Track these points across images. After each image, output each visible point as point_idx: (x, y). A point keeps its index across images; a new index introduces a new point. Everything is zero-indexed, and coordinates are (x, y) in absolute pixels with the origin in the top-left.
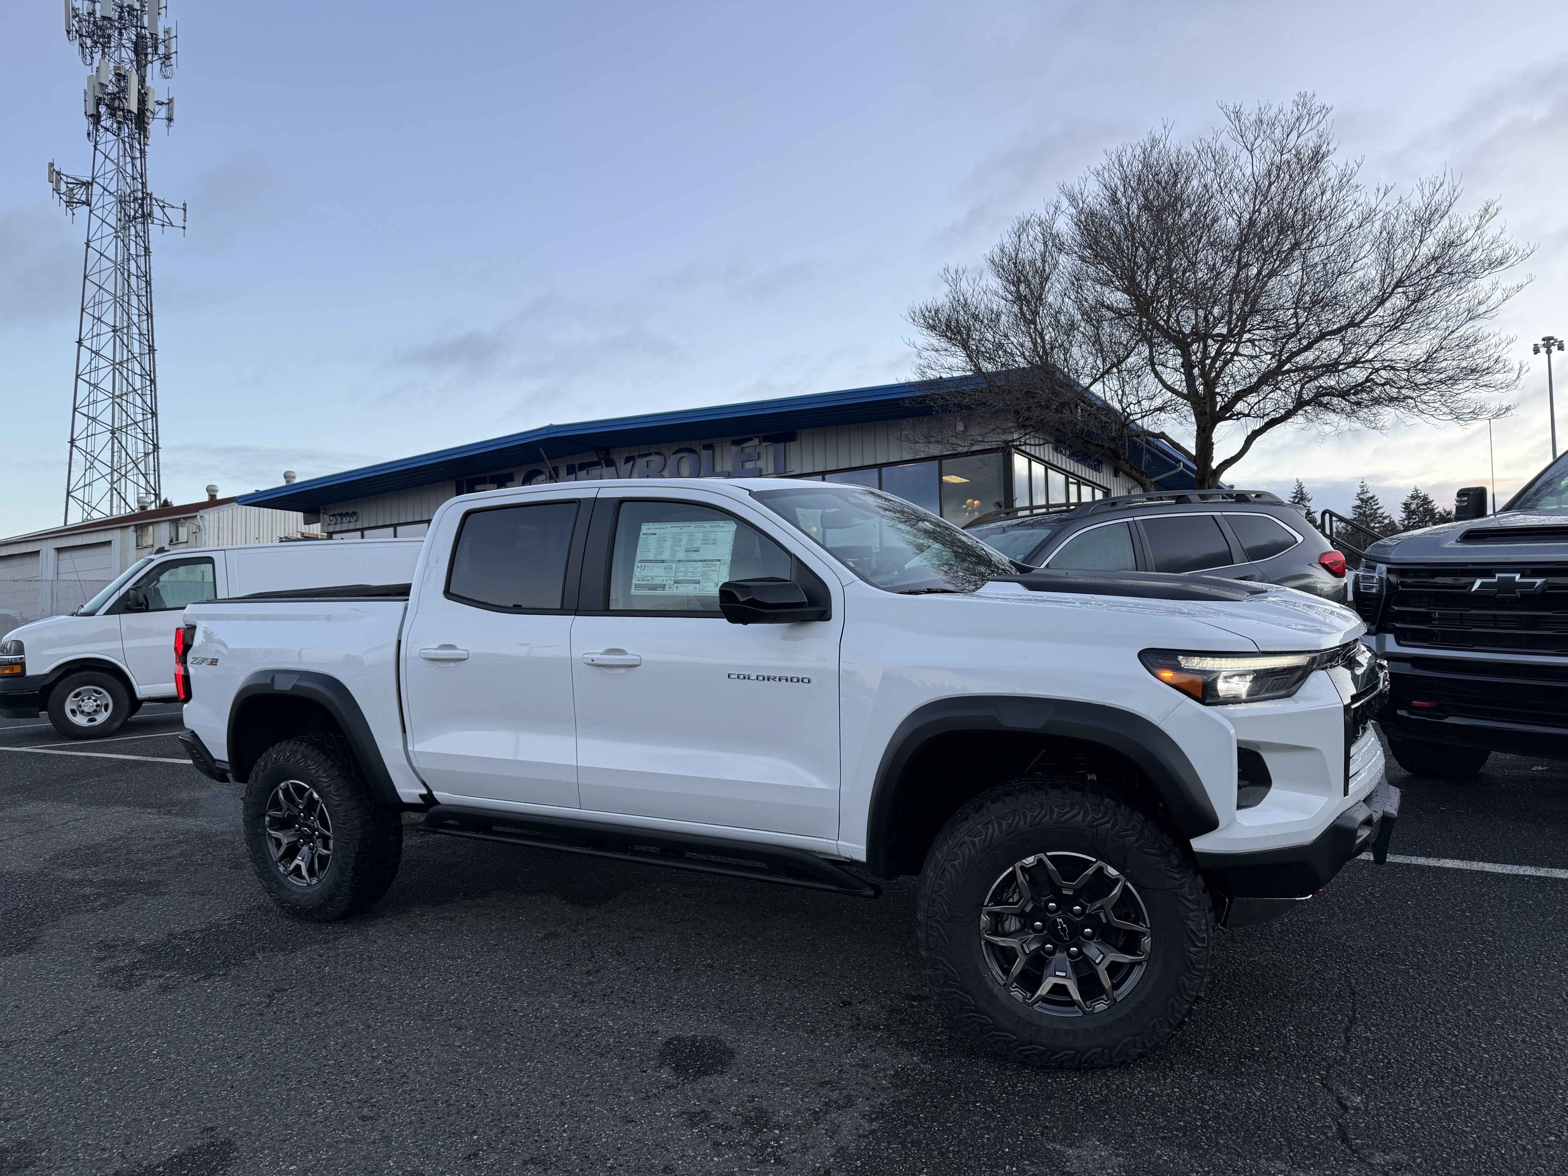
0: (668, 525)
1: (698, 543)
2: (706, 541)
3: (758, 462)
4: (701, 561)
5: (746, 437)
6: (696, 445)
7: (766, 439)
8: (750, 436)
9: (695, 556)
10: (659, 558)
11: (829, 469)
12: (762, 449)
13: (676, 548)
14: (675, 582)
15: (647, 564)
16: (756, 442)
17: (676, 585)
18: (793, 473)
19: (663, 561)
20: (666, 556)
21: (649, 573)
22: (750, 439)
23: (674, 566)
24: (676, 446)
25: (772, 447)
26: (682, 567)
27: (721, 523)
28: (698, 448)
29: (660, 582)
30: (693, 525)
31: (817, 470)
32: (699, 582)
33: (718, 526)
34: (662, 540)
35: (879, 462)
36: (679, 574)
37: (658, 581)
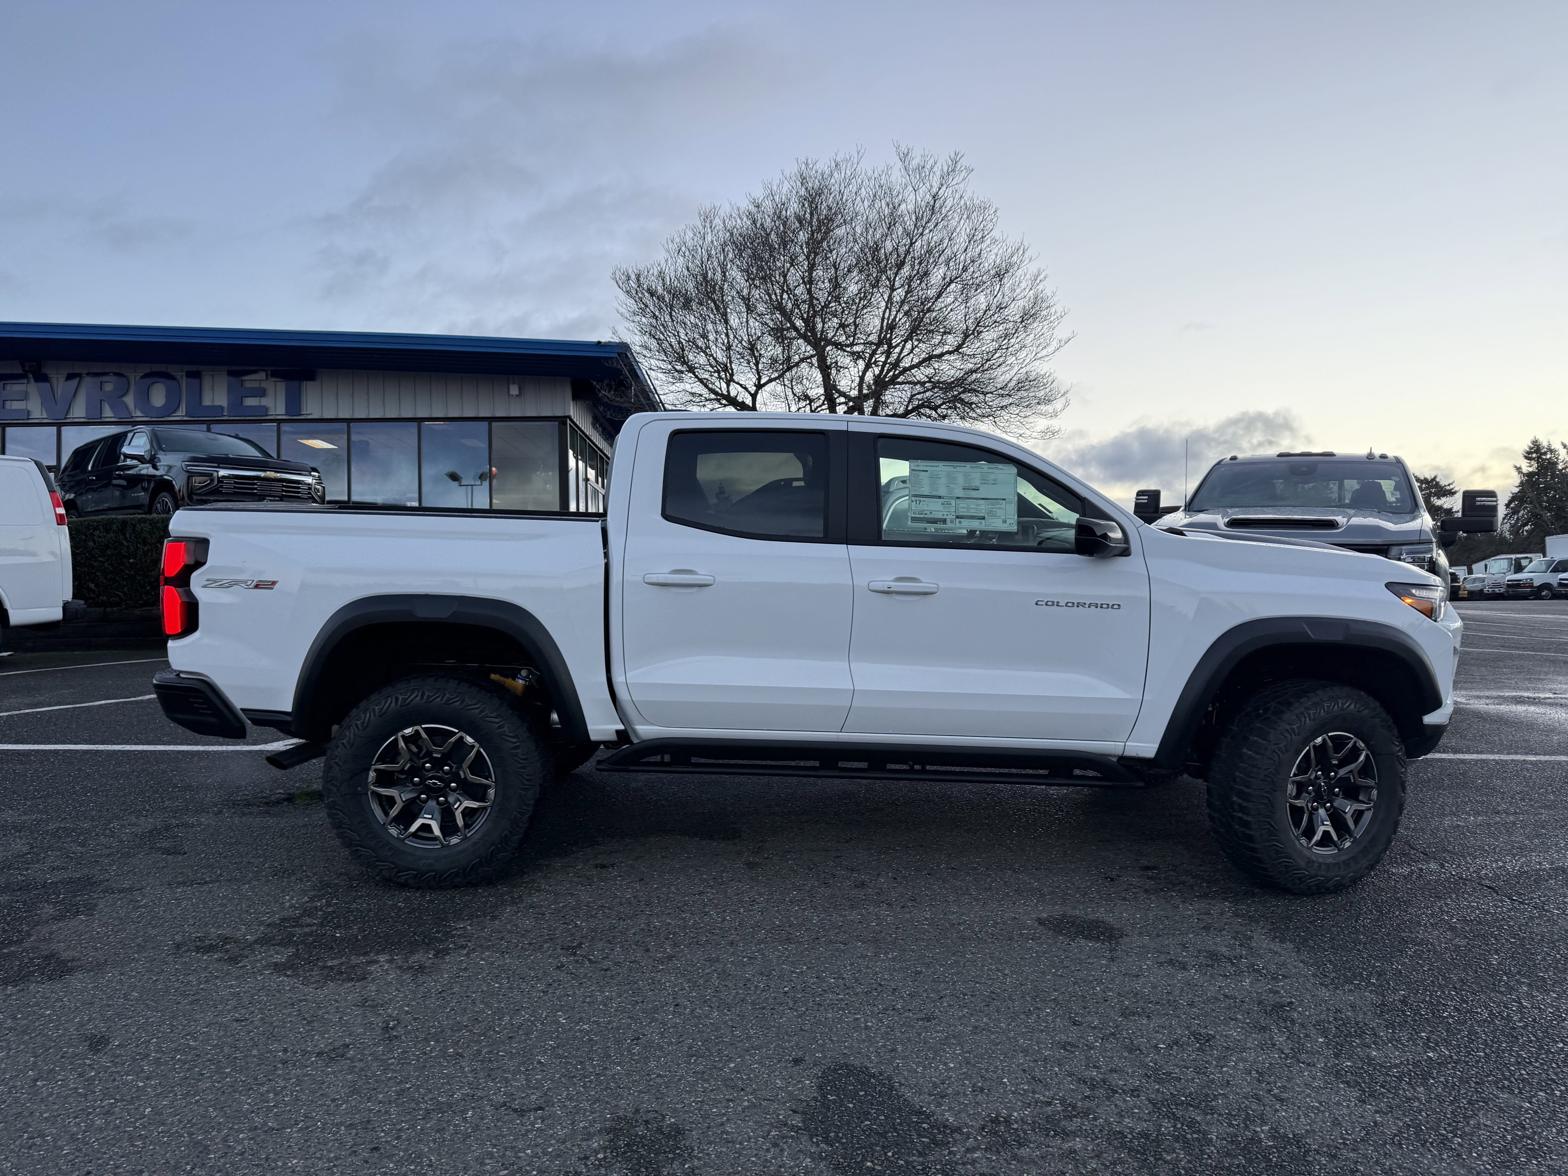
0: (941, 464)
1: (977, 483)
2: (985, 481)
3: (262, 399)
4: (983, 499)
5: (248, 368)
6: (178, 372)
7: (274, 374)
8: (254, 368)
9: (974, 494)
10: (934, 493)
11: (357, 416)
12: (270, 385)
13: (952, 486)
14: (957, 517)
15: (922, 499)
16: (262, 375)
17: (958, 520)
18: (309, 417)
19: (940, 497)
20: (942, 492)
21: (925, 507)
22: (255, 372)
23: (953, 502)
24: (147, 369)
25: (283, 384)
26: (962, 504)
27: (1000, 466)
28: (178, 375)
29: (941, 517)
30: (969, 465)
31: (341, 416)
32: (984, 518)
33: (997, 468)
34: (934, 478)
35: (419, 416)
36: (961, 510)
37: (939, 515)
